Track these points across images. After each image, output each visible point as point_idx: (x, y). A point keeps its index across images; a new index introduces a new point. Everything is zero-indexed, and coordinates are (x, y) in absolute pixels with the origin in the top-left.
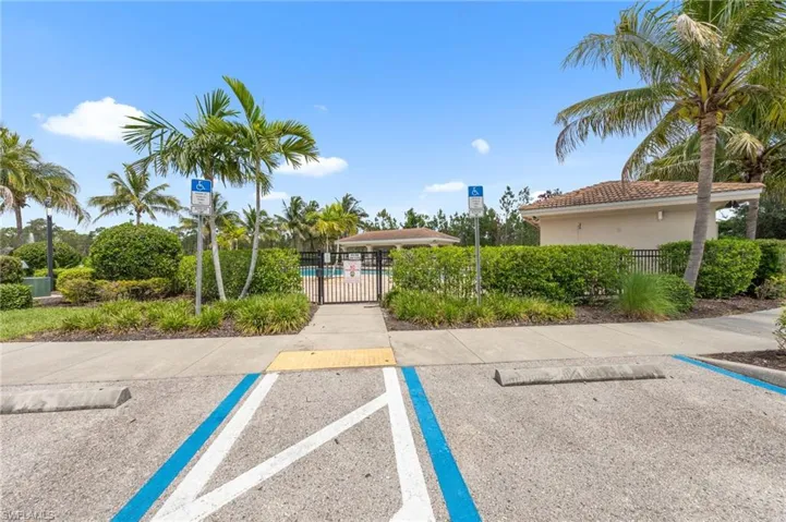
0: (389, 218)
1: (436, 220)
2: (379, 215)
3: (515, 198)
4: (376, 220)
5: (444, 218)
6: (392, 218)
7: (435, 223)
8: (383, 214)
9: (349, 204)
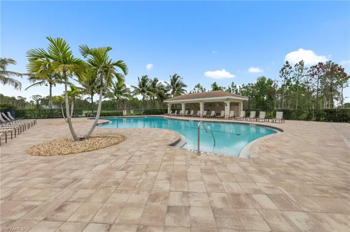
0: (202, 88)
1: (230, 89)
2: (196, 87)
3: (292, 69)
4: (194, 89)
5: (235, 87)
6: (203, 88)
7: (229, 90)
8: (198, 86)
9: (177, 79)
